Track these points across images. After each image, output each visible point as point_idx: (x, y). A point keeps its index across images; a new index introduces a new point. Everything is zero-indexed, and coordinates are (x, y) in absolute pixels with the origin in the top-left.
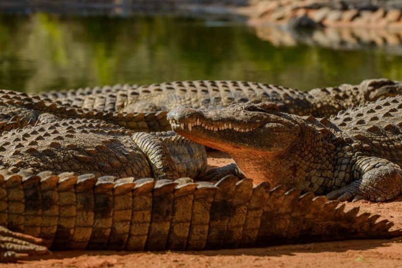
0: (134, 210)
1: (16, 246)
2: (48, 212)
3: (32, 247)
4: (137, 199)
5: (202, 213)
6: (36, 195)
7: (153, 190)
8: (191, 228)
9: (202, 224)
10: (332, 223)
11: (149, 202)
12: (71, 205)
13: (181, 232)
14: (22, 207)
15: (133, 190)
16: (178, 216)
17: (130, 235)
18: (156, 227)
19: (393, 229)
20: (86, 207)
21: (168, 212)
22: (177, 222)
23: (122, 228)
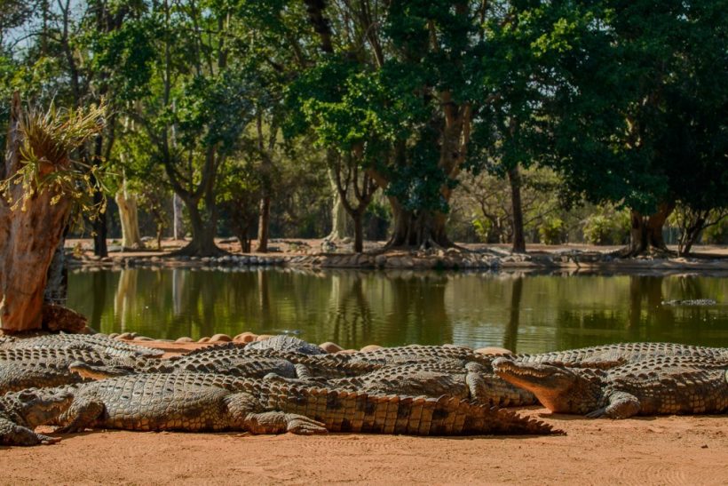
0: (388, 411)
1: (308, 427)
2: (338, 411)
3: (317, 427)
4: (390, 406)
5: (428, 415)
6: (333, 401)
7: (399, 401)
8: (420, 423)
9: (427, 421)
10: (513, 424)
11: (397, 408)
12: (351, 408)
13: (414, 425)
14: (325, 408)
15: (388, 401)
16: (413, 416)
17: (385, 426)
18: (400, 422)
19: (552, 430)
20: (361, 409)
21: (407, 414)
22: (412, 420)
23: (380, 421)
